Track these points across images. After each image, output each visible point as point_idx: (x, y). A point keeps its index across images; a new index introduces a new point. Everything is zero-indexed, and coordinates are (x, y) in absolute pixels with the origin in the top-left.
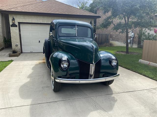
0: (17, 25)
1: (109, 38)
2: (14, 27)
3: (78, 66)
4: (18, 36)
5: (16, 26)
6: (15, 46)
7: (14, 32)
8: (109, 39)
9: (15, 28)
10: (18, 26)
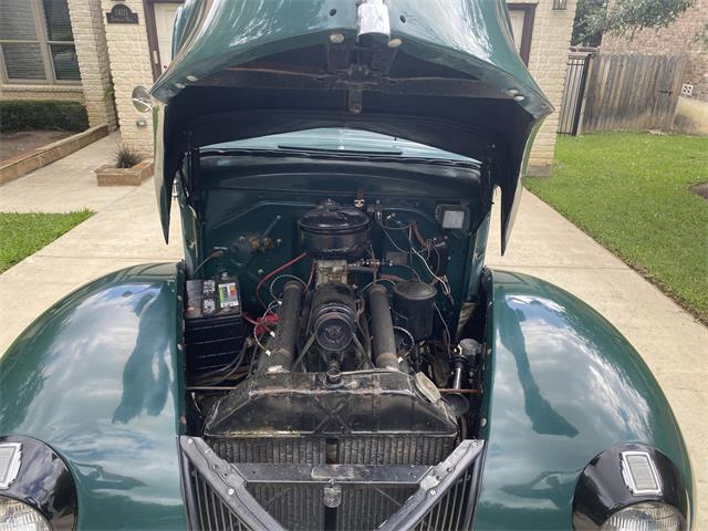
0: (136, 15)
1: (676, 80)
2: (125, 22)
3: (179, 502)
4: (143, 72)
5: (133, 19)
6: (135, 129)
7: (123, 53)
8: (674, 89)
9: (130, 27)
10: (142, 20)
